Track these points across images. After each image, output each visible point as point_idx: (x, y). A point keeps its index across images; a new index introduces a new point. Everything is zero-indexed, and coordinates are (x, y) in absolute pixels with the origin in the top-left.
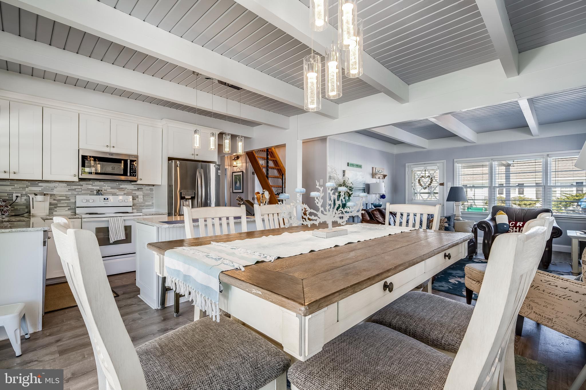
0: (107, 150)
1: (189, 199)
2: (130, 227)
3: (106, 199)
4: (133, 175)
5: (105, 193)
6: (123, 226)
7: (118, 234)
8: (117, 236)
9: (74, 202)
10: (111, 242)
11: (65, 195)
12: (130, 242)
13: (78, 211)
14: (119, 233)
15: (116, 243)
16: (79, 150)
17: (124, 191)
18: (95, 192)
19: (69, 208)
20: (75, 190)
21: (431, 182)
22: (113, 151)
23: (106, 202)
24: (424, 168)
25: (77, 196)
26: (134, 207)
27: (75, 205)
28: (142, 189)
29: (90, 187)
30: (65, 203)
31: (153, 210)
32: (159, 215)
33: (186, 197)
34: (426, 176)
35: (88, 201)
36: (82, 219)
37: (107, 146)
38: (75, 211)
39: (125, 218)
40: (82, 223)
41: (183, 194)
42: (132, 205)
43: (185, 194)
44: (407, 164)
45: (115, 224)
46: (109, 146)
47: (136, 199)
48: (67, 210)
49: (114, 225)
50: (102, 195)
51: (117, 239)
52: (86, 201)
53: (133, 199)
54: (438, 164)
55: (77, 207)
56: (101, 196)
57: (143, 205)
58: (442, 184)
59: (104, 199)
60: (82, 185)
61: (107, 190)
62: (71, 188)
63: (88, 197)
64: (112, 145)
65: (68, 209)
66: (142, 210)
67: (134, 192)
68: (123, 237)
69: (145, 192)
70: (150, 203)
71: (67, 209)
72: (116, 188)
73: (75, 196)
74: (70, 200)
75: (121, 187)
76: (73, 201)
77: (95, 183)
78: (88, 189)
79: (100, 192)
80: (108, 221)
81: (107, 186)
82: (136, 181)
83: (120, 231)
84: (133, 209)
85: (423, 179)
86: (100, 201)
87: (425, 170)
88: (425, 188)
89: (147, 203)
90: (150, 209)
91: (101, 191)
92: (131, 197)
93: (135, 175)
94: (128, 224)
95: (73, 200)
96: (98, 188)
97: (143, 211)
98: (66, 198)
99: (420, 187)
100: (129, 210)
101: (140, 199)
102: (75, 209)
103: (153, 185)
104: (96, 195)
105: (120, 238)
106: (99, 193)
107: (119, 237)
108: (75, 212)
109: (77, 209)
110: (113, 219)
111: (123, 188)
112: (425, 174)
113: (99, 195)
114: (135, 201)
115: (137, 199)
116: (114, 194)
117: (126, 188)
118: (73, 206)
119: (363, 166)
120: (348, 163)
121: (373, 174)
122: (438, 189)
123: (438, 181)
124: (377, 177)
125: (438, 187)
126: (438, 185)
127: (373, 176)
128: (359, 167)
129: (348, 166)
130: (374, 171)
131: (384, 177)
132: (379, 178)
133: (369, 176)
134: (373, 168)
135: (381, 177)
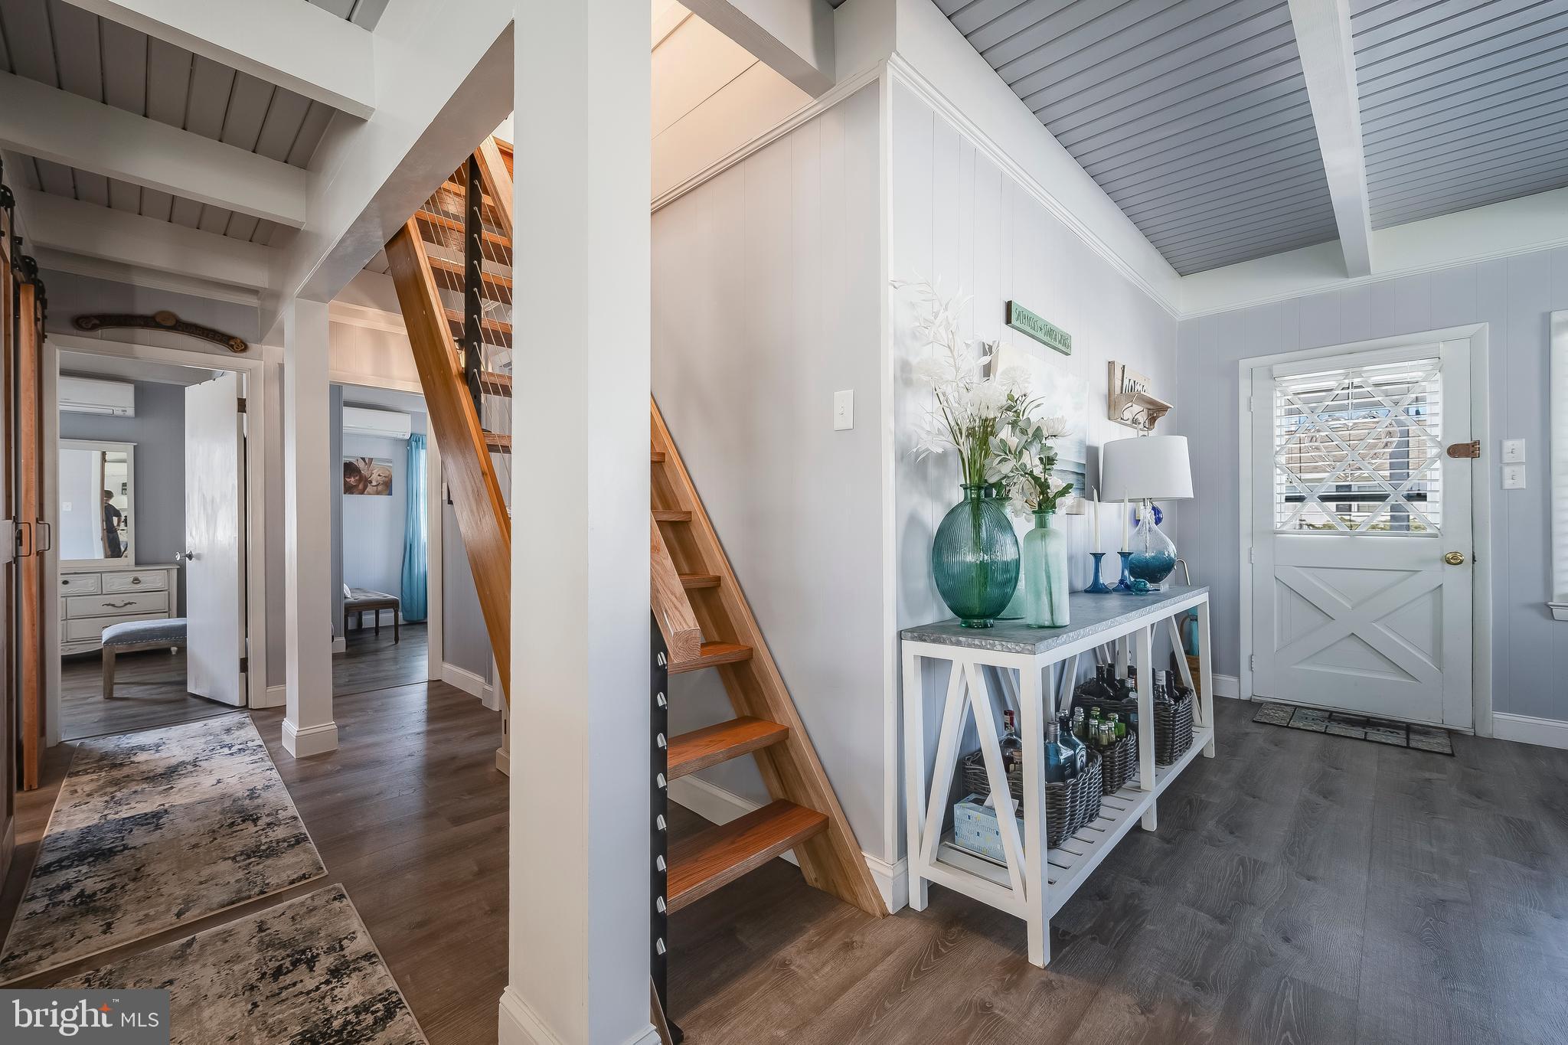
44: (1244, 365)
54: (1440, 346)
58: (1464, 451)
119: (1074, 343)
120: (1009, 305)
121: (1112, 398)
122: (1438, 475)
123: (1437, 431)
124: (1128, 415)
125: (1438, 464)
126: (1439, 456)
127: (1112, 408)
128: (1057, 341)
129: (1008, 321)
130: (1118, 383)
131: (1152, 420)
132: (1135, 421)
133: (1099, 408)
134: (1111, 364)
135: (1142, 418)
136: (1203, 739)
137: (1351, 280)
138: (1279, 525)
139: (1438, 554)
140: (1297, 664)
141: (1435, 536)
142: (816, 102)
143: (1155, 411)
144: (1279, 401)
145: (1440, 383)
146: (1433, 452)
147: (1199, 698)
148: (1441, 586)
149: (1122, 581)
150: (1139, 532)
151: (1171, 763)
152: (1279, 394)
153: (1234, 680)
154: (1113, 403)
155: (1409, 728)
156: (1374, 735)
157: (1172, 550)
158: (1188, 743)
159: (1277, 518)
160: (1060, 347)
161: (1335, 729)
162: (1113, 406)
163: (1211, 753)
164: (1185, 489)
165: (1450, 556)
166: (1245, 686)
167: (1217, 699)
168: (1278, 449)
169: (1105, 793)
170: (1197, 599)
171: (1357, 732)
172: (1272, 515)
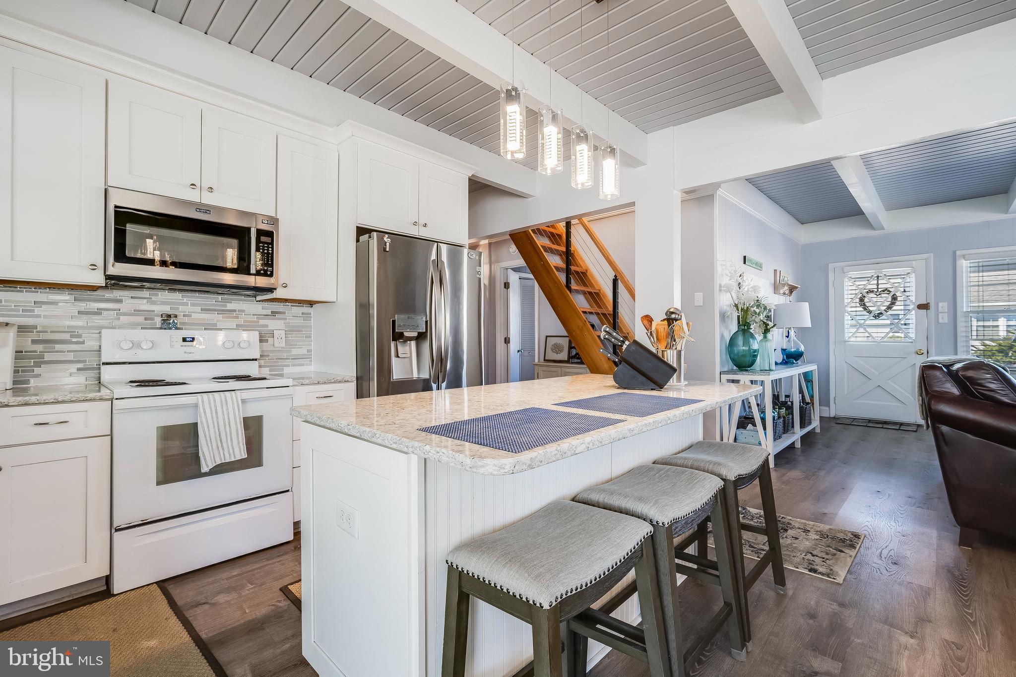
0: (193, 196)
1: (411, 339)
2: (259, 419)
3: (188, 339)
4: (266, 271)
5: (184, 324)
6: (240, 419)
7: (225, 445)
8: (223, 449)
9: (98, 348)
10: (205, 469)
11: (69, 327)
12: (260, 464)
13: (108, 374)
14: (229, 440)
15: (221, 469)
16: (106, 190)
17: (237, 317)
18: (158, 321)
19: (81, 366)
20: (99, 312)
21: (893, 303)
22: (208, 199)
23: (188, 349)
24: (876, 272)
25: (103, 331)
26: (262, 362)
27: (100, 356)
28: (284, 313)
29: (144, 305)
30: (68, 351)
31: (311, 368)
32: (335, 382)
33: (406, 334)
34: (880, 290)
35: (136, 345)
36: (114, 401)
37: (192, 185)
38: (100, 373)
39: (246, 395)
40: (114, 415)
41: (399, 326)
42: (258, 357)
43: (404, 325)
44: (831, 266)
45: (216, 412)
46: (198, 184)
47: (267, 341)
48: (75, 370)
49: (212, 418)
50: (177, 328)
51: (221, 460)
52: (131, 345)
53: (261, 341)
54: (914, 262)
55: (104, 364)
56: (173, 332)
57: (285, 355)
58: (924, 307)
59: (184, 340)
60: (120, 301)
61: (190, 316)
62: (88, 307)
63: (139, 334)
64: (206, 185)
65: (79, 369)
66: (283, 370)
67: (262, 322)
68: (240, 453)
69: (289, 323)
70: (303, 351)
71: (73, 368)
72: (215, 310)
73: (100, 333)
74: (83, 343)
75: (230, 306)
76: (94, 345)
77: (157, 295)
78: (137, 312)
79: (171, 321)
80: (196, 406)
81: (193, 305)
82: (271, 290)
83: (231, 434)
84: (260, 367)
85: (872, 295)
86: (172, 346)
87: (878, 277)
88: (878, 316)
89: (295, 352)
90: (303, 365)
91: (176, 316)
92: (256, 335)
93: (269, 273)
94: (253, 411)
95: (91, 344)
96: (167, 309)
97: (286, 370)
98: (72, 336)
99: (865, 313)
100: (252, 369)
101: (279, 341)
102: (99, 369)
103: (311, 303)
104: (161, 328)
105: (232, 456)
106: (168, 321)
107: (230, 454)
108: (100, 378)
109: (103, 368)
110: (209, 401)
111: (235, 311)
112: (878, 284)
113: (170, 329)
114: (267, 346)
115: (270, 340)
116: (211, 327)
117: (243, 311)
118: (92, 361)
119: (764, 266)
120: (745, 257)
121: (776, 285)
122: (914, 317)
123: (913, 299)
124: (782, 292)
125: (913, 312)
126: (913, 309)
127: (776, 289)
128: (759, 266)
129: (745, 263)
130: (778, 278)
131: (791, 292)
132: (784, 294)
133: (771, 289)
134: (775, 271)
135: (787, 292)
136: (815, 424)
137: (877, 231)
138: (847, 338)
139: (913, 350)
140: (855, 400)
141: (912, 342)
142: (687, 195)
143: (792, 289)
144: (847, 283)
145: (914, 277)
146: (911, 307)
147: (813, 410)
148: (915, 364)
149: (783, 360)
150: (789, 341)
151: (804, 428)
152: (847, 280)
153: (828, 408)
154: (776, 287)
155: (901, 424)
156: (885, 426)
157: (802, 348)
158: (810, 423)
159: (846, 335)
160: (759, 268)
161: (871, 425)
162: (776, 288)
163: (818, 430)
164: (808, 323)
165: (918, 351)
166: (832, 411)
167: (821, 417)
168: (846, 304)
169: (784, 433)
170: (812, 367)
171: (880, 426)
172: (844, 334)
